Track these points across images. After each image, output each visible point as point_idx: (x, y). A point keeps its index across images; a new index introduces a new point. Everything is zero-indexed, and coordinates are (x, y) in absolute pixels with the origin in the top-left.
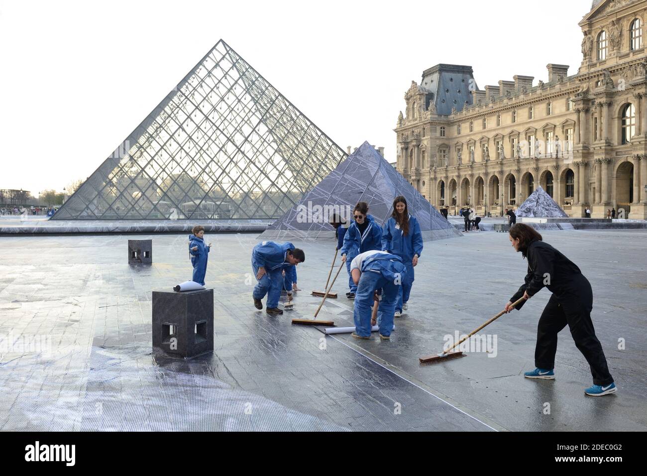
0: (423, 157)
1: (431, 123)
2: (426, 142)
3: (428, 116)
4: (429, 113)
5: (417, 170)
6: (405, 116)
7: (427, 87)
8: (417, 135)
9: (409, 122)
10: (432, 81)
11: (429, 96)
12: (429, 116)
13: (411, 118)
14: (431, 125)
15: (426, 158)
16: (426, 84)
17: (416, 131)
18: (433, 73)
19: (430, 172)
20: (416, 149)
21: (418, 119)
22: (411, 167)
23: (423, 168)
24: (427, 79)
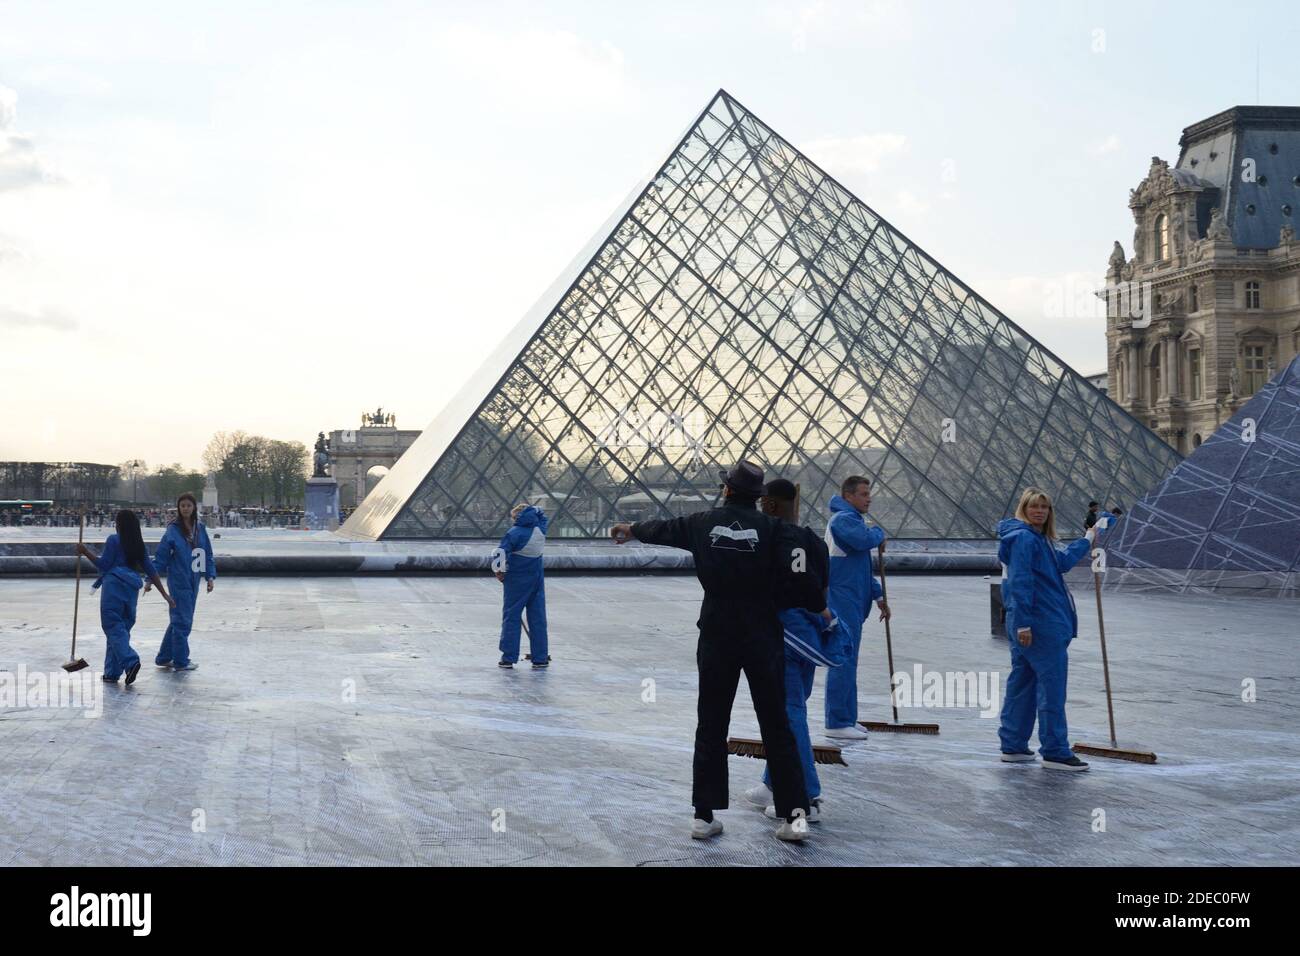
0: (1195, 368)
1: (1219, 272)
2: (1202, 325)
3: (1207, 252)
4: (1211, 244)
5: (1175, 403)
6: (1130, 254)
7: (1199, 173)
8: (1173, 307)
9: (1147, 270)
10: (1213, 156)
11: (1207, 200)
12: (1212, 254)
13: (1150, 260)
14: (1216, 278)
15: (1203, 371)
16: (1194, 163)
17: (1169, 294)
18: (1216, 133)
19: (1217, 410)
20: (1171, 345)
21: (1176, 263)
22: (1155, 397)
23: (1194, 398)
24: (1199, 151)
